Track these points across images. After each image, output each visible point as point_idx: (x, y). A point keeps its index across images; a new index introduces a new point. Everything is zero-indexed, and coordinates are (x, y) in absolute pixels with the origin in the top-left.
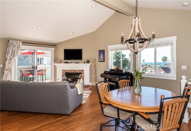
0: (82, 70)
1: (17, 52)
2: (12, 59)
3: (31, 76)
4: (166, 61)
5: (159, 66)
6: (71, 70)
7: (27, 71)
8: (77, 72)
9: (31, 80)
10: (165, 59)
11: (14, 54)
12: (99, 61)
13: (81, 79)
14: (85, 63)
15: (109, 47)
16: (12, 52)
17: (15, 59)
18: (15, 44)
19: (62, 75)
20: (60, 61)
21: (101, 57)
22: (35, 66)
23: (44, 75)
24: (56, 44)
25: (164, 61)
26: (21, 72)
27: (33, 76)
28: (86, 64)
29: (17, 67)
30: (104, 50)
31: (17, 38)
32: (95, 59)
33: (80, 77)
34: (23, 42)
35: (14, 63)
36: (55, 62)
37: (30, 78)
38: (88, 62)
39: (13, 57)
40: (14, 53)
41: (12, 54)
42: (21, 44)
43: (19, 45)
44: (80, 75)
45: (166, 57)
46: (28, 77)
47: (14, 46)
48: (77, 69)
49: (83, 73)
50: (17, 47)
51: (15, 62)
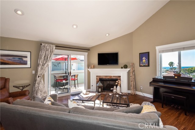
0: (119, 76)
1: (50, 57)
2: (45, 64)
3: (64, 81)
4: (172, 66)
5: (165, 70)
6: (106, 76)
7: (61, 77)
8: (112, 78)
9: (64, 85)
10: (171, 64)
11: (47, 59)
12: (140, 66)
13: (118, 87)
14: (122, 68)
15: (158, 48)
16: (45, 57)
17: (48, 65)
18: (48, 48)
19: (96, 81)
20: (94, 66)
21: (144, 61)
22: (69, 71)
23: (76, 80)
24: (90, 48)
25: (171, 66)
26: (54, 77)
27: (66, 82)
28: (124, 69)
29: (50, 72)
30: (149, 53)
31: (50, 41)
32: (133, 64)
33: (116, 84)
34: (56, 46)
35: (47, 69)
36: (88, 68)
37: (63, 83)
38: (126, 67)
39: (46, 62)
40: (47, 57)
41: (44, 59)
42: (54, 48)
43: (52, 49)
44: (117, 82)
45: (173, 62)
46: (62, 82)
47: (47, 50)
48: (112, 75)
49: (120, 79)
50: (50, 51)
51: (49, 68)
